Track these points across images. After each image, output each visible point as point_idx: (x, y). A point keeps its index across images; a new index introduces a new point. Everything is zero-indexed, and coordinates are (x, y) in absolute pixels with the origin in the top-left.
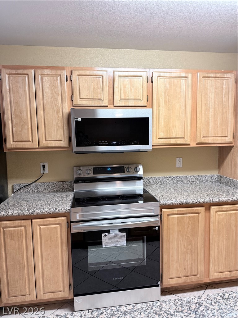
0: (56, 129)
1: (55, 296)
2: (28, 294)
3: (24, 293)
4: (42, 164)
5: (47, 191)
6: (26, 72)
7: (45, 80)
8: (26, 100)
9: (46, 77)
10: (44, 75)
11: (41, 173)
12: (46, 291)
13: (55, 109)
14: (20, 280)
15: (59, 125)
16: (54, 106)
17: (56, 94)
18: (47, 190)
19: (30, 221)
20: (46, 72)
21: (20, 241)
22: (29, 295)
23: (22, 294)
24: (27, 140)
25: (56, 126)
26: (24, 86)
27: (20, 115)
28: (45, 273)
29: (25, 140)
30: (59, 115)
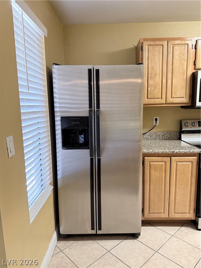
0: (180, 88)
1: (182, 216)
2: (162, 213)
3: (160, 212)
4: (154, 118)
5: (158, 139)
6: (161, 43)
7: (176, 49)
8: (160, 66)
9: (176, 46)
10: (174, 45)
11: (154, 125)
12: (177, 212)
13: (181, 72)
14: (159, 201)
15: (183, 85)
16: (181, 70)
17: (183, 60)
18: (157, 137)
19: (169, 158)
20: (177, 42)
21: (161, 172)
22: (164, 213)
23: (159, 212)
24: (158, 97)
25: (180, 86)
26: (159, 54)
27: (154, 78)
28: (177, 198)
29: (156, 97)
30: (184, 77)
